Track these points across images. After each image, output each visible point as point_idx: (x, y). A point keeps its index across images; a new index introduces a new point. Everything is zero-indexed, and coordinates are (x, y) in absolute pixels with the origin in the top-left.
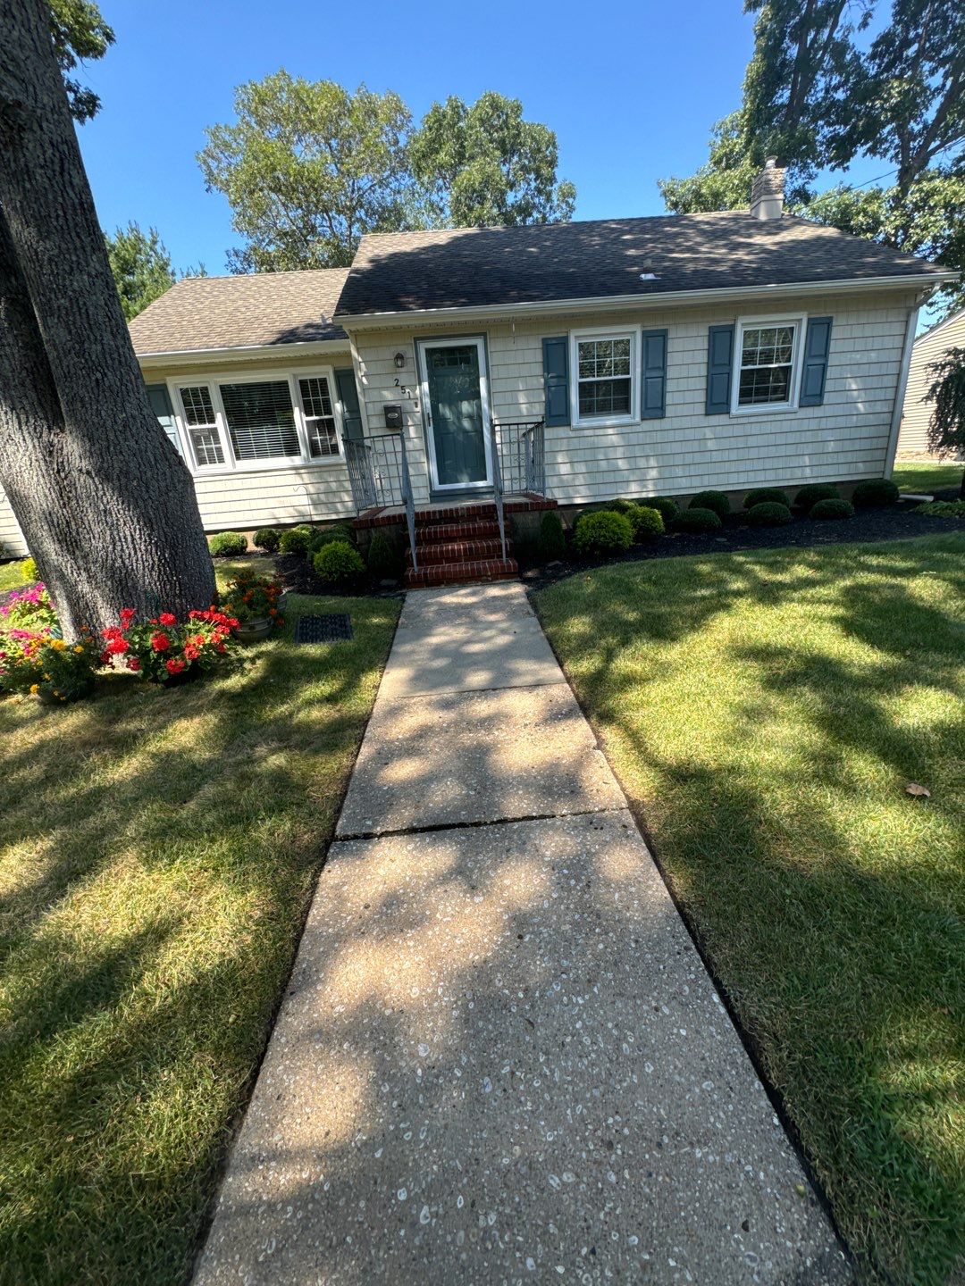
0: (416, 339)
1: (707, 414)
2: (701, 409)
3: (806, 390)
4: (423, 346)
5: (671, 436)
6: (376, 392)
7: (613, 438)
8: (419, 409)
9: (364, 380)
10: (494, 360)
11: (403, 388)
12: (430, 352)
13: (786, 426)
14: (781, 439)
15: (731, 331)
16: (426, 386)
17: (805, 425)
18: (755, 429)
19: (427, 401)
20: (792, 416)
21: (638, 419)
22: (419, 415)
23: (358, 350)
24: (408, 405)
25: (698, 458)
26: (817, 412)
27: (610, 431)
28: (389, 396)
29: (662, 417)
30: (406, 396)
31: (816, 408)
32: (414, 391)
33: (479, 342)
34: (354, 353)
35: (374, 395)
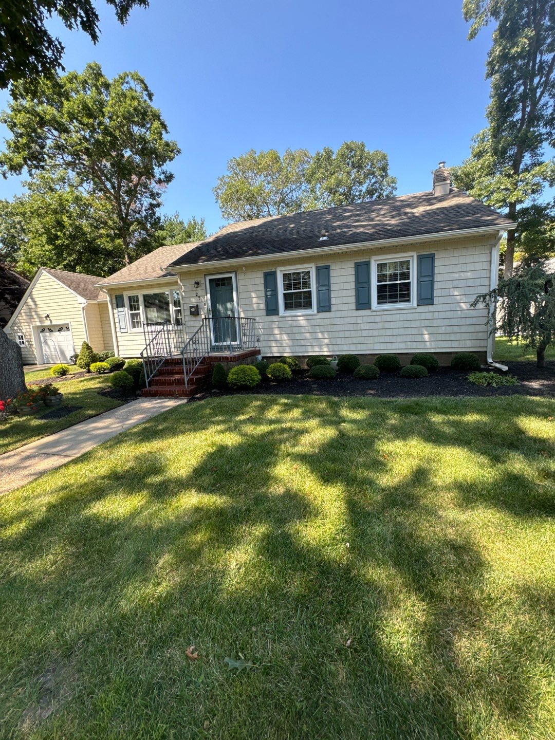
0: (205, 275)
1: (357, 309)
2: (353, 306)
3: (421, 296)
4: (208, 278)
5: (336, 321)
6: (188, 299)
7: (303, 322)
8: (206, 307)
9: (183, 293)
10: (240, 283)
11: (199, 297)
12: (211, 280)
13: (410, 317)
14: (407, 324)
15: (368, 264)
16: (209, 296)
17: (423, 316)
18: (389, 318)
19: (209, 302)
20: (414, 311)
21: (315, 312)
22: (206, 309)
23: (181, 280)
24: (201, 305)
25: (353, 334)
26: (430, 308)
27: (302, 318)
28: (194, 301)
29: (330, 311)
30: (201, 300)
31: (429, 306)
32: (204, 298)
33: (233, 275)
34: (179, 282)
35: (187, 301)
